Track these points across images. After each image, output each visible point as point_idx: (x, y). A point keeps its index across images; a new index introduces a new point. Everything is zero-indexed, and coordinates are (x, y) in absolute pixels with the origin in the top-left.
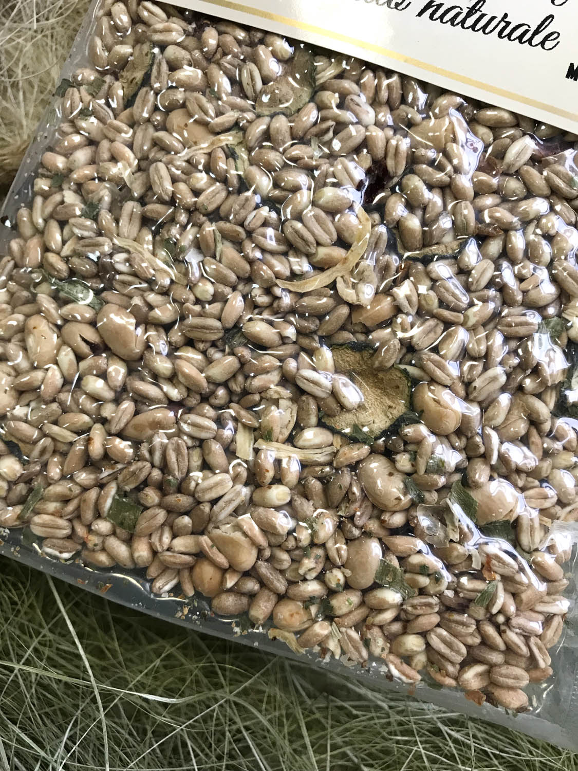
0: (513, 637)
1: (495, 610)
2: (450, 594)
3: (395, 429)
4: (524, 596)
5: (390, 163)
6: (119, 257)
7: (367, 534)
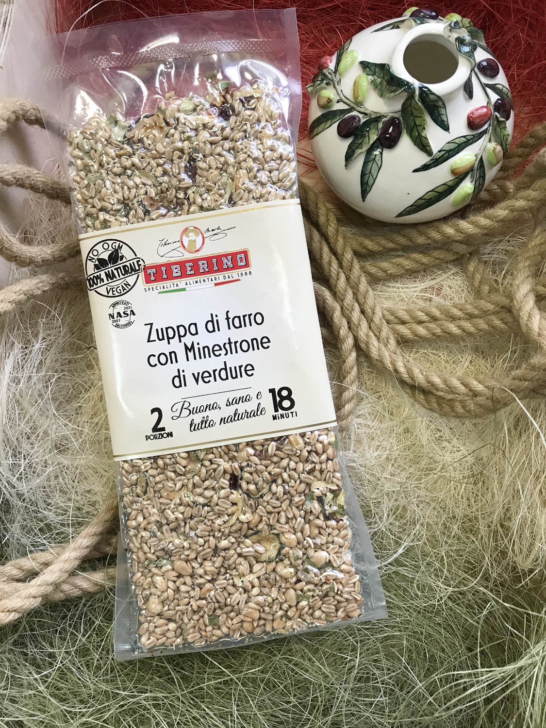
0: (345, 596)
1: (336, 591)
2: (320, 593)
3: (279, 553)
4: (343, 582)
5: (235, 473)
6: (170, 545)
7: (287, 589)
